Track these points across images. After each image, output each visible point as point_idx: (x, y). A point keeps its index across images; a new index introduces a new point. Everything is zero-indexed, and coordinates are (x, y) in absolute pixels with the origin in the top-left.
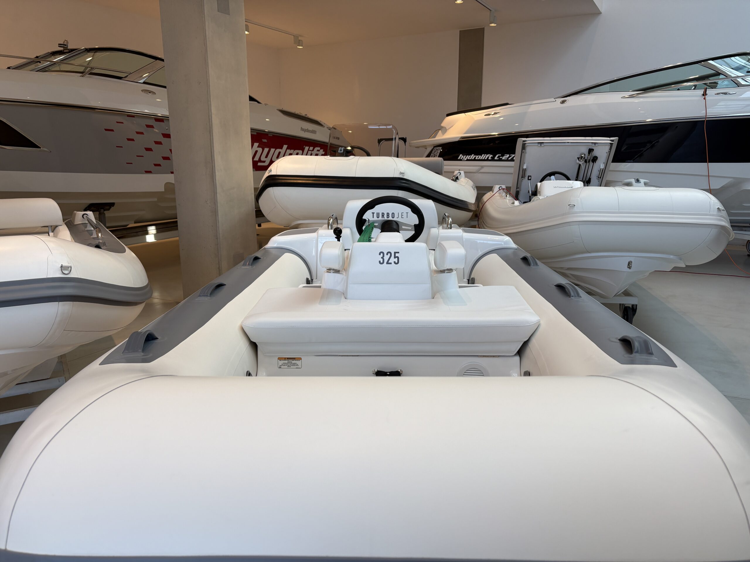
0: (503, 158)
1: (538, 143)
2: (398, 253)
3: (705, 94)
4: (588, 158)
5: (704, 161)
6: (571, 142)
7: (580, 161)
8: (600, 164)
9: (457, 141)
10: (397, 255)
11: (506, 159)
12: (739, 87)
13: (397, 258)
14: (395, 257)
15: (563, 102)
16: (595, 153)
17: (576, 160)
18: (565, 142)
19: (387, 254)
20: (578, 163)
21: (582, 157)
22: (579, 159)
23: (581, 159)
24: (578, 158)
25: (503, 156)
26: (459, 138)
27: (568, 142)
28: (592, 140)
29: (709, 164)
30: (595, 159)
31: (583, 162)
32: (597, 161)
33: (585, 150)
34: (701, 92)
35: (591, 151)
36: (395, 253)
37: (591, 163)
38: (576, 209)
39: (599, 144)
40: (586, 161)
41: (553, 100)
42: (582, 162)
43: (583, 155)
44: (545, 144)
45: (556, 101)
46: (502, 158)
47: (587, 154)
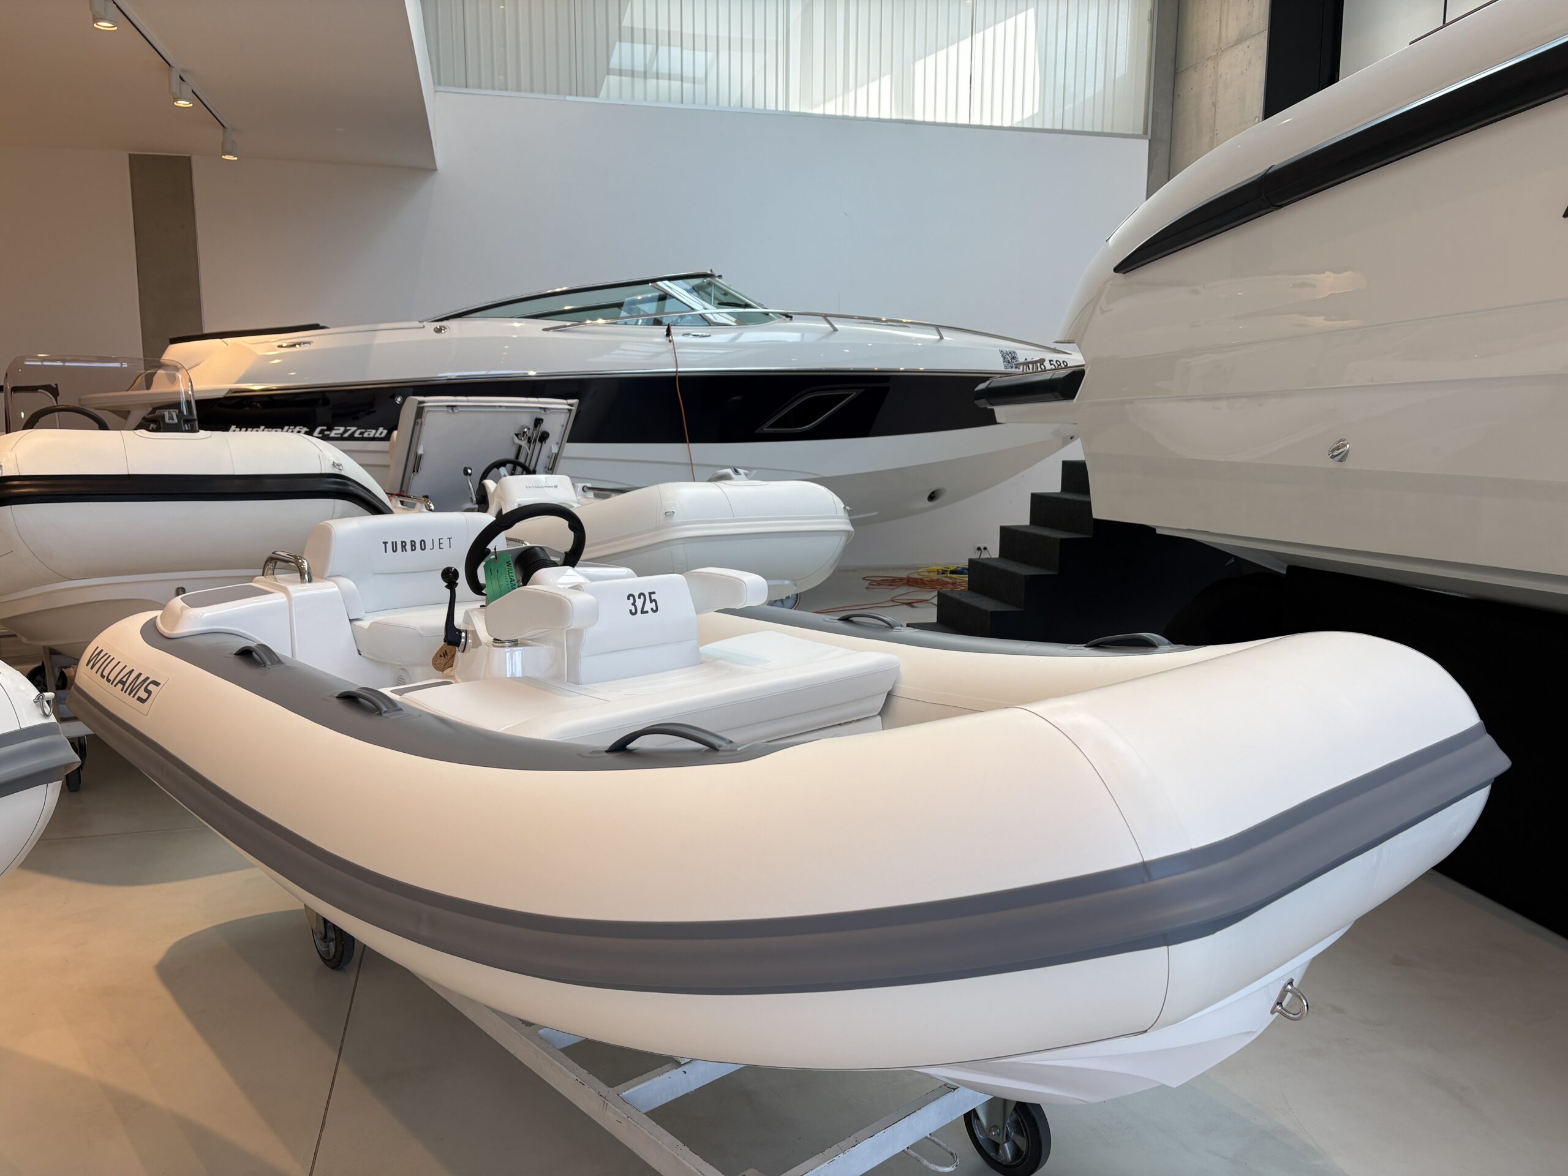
0: (333, 434)
1: (448, 406)
2: (654, 593)
3: (668, 333)
4: (533, 434)
5: (684, 441)
6: (506, 407)
7: (521, 440)
8: (551, 446)
9: (222, 396)
10: (653, 597)
11: (339, 436)
12: (710, 326)
13: (654, 603)
14: (651, 601)
15: (439, 330)
16: (545, 427)
17: (513, 438)
18: (495, 406)
19: (639, 598)
20: (518, 444)
21: (524, 433)
22: (519, 437)
23: (523, 436)
24: (517, 435)
25: (330, 429)
26: (226, 392)
27: (500, 406)
28: (539, 403)
29: (691, 445)
30: (544, 437)
31: (526, 441)
32: (547, 441)
33: (527, 421)
34: (663, 328)
35: (538, 422)
36: (650, 594)
37: (538, 444)
38: (676, 519)
39: (552, 411)
40: (529, 441)
41: (416, 324)
42: (524, 443)
43: (526, 430)
44: (460, 409)
45: (424, 327)
46: (328, 435)
47: (532, 427)
